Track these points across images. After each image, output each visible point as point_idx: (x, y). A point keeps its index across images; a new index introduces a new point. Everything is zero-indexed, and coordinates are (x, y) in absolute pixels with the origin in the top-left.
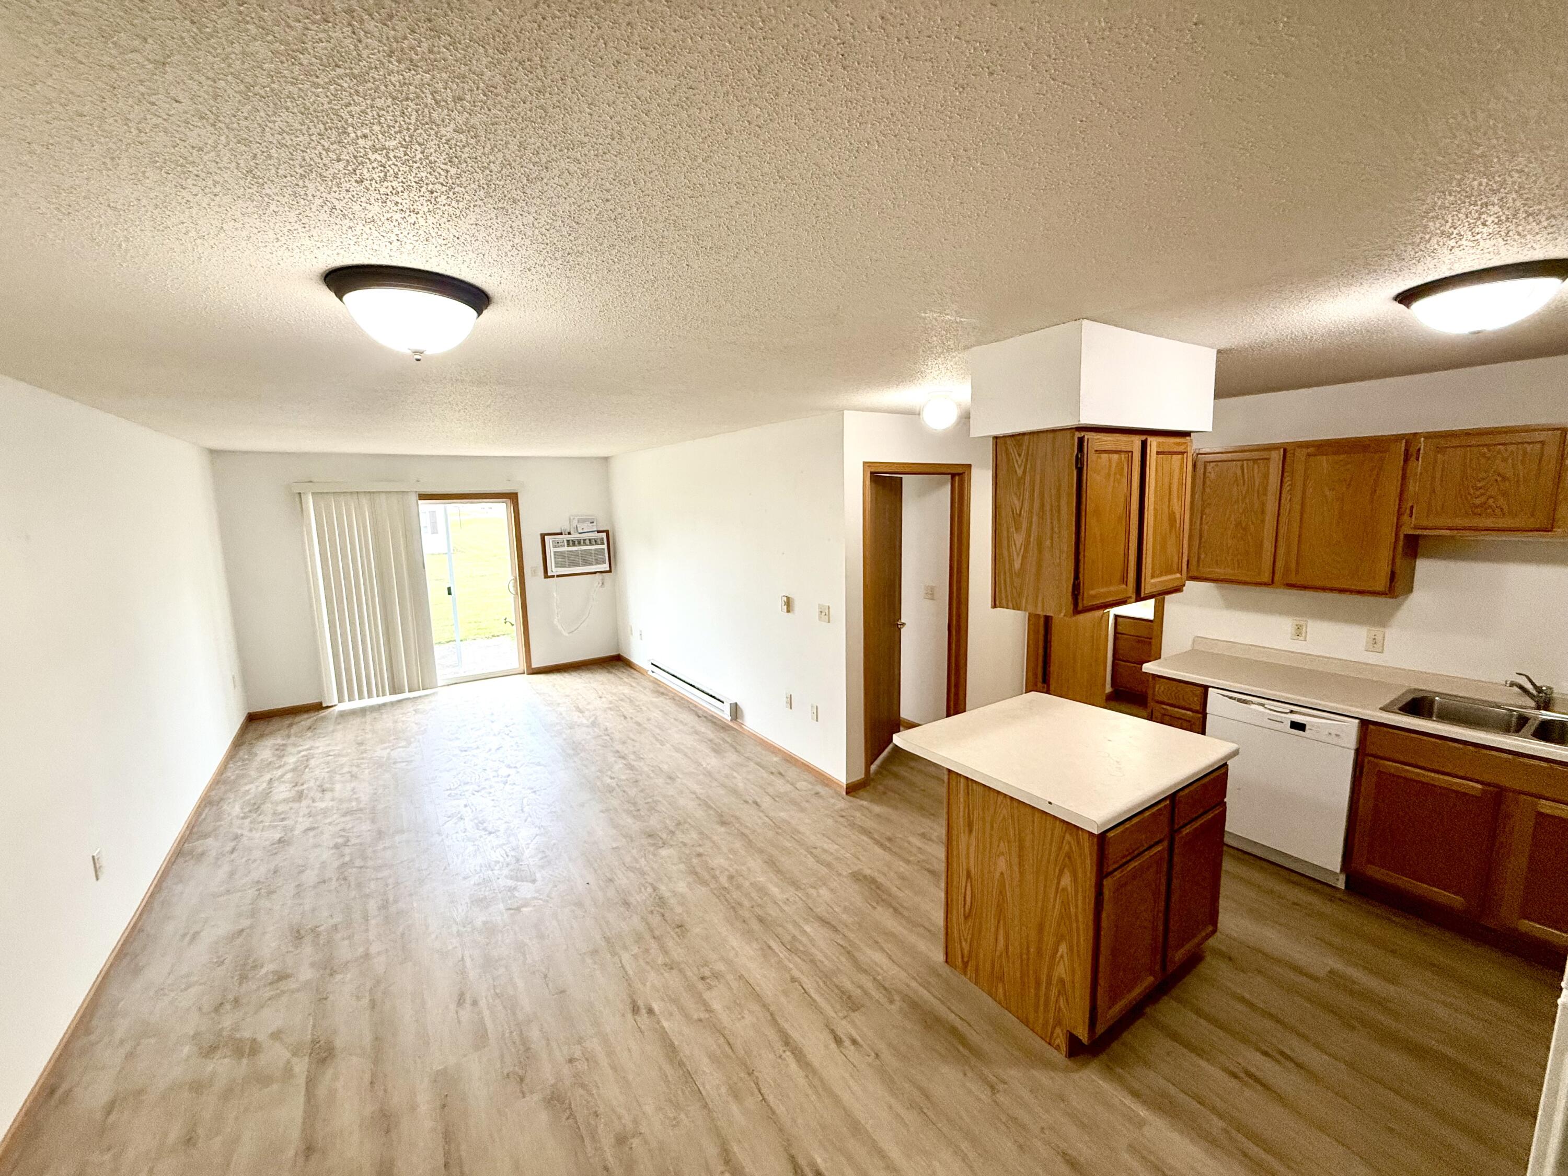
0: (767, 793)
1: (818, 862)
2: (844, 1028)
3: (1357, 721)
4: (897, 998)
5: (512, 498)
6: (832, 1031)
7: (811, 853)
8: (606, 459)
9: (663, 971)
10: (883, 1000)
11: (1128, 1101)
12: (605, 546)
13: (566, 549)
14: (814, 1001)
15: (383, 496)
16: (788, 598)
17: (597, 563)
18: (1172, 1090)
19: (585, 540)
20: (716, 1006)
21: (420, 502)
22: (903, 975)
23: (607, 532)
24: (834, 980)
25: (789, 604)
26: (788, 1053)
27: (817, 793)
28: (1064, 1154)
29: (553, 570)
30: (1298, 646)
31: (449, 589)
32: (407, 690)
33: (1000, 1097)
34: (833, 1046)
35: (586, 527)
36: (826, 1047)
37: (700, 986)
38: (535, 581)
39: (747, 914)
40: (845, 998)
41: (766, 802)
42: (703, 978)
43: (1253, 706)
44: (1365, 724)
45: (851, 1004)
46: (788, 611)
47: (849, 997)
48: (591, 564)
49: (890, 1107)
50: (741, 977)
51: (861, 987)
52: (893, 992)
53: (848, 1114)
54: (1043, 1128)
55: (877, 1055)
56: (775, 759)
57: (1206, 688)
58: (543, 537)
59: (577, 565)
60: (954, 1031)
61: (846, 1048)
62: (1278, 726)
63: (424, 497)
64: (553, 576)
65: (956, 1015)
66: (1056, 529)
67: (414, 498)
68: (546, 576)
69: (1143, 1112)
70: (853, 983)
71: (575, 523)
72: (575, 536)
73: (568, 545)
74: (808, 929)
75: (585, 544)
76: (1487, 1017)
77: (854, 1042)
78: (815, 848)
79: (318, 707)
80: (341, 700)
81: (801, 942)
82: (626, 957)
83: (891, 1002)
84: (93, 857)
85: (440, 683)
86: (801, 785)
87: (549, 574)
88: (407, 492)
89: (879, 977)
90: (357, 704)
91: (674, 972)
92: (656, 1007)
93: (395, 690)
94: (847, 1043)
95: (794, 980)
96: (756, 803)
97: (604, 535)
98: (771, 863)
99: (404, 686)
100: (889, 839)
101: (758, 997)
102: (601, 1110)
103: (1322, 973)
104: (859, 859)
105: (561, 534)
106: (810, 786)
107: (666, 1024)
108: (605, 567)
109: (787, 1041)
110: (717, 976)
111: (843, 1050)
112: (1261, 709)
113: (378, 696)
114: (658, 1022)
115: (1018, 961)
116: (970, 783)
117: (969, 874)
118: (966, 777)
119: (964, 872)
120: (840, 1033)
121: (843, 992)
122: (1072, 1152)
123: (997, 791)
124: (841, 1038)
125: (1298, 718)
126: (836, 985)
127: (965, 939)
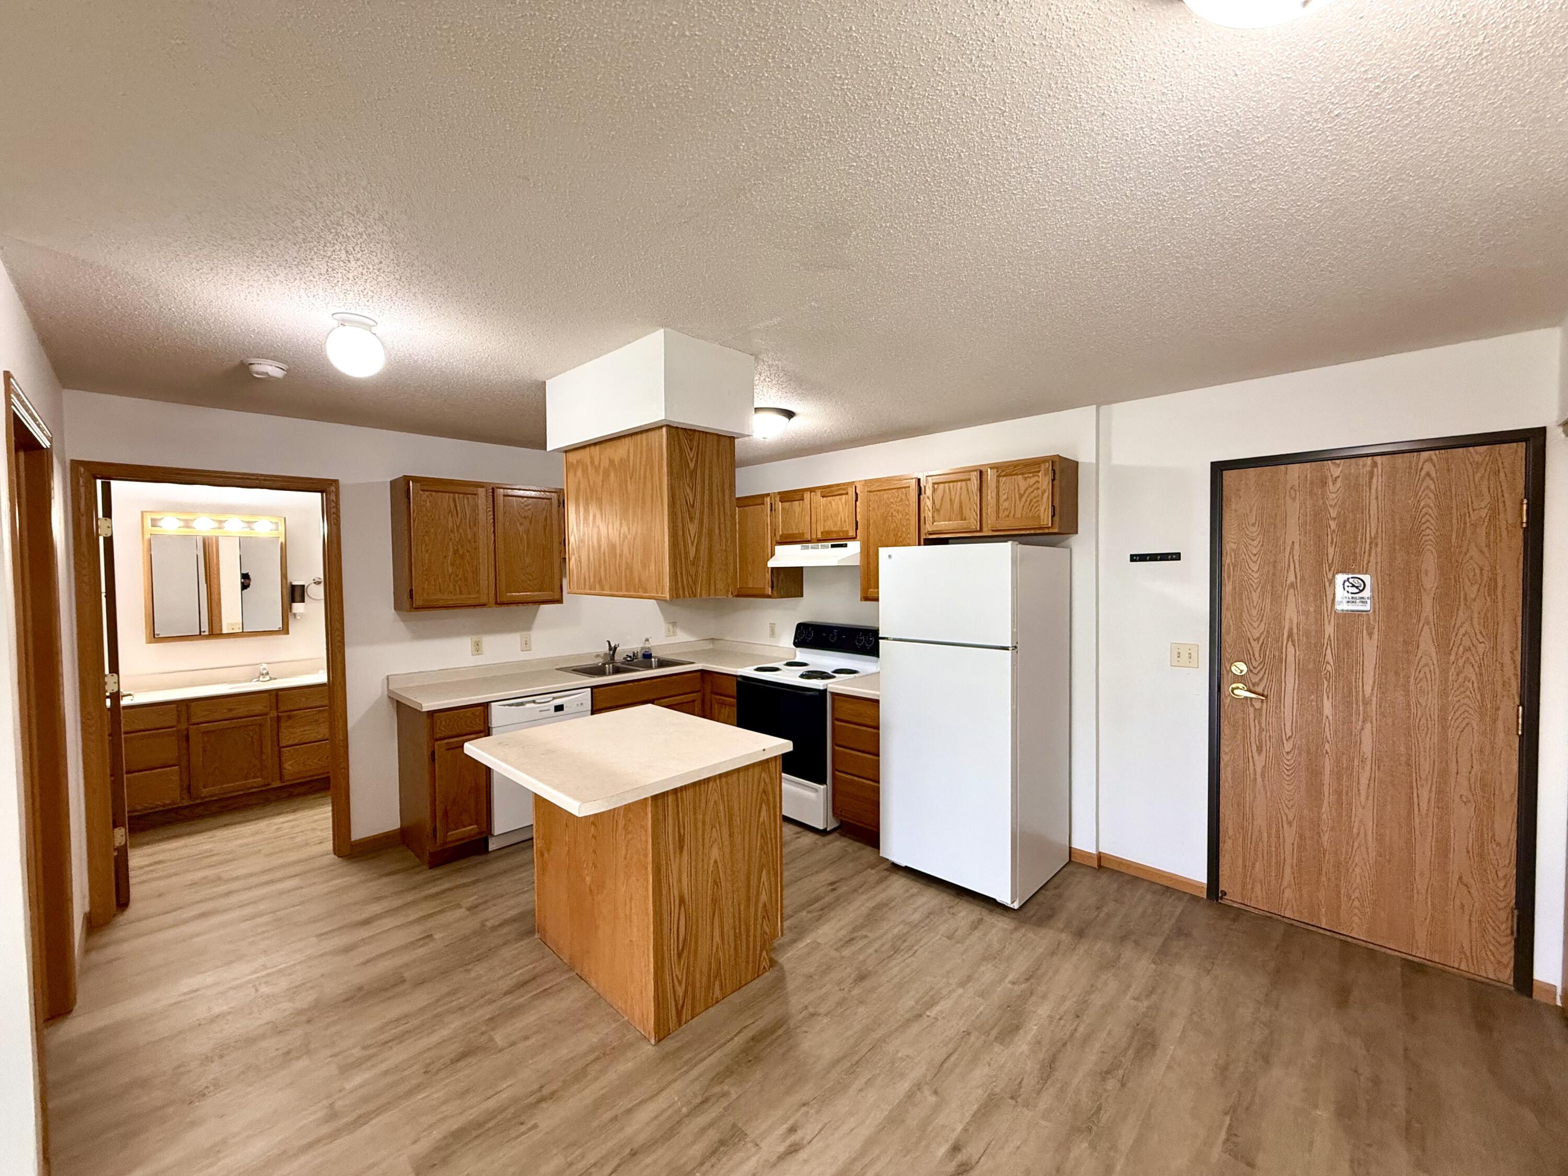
2: (771, 1145)
4: (717, 1089)
6: (782, 1158)
10: (725, 1102)
11: (801, 945)
22: (678, 1085)
28: (856, 980)
34: (802, 1155)
36: (806, 1161)
40: (722, 1149)
43: (528, 706)
44: (595, 688)
45: (732, 1139)
47: (720, 1144)
49: (861, 1090)
51: (702, 1131)
52: (706, 1095)
53: (880, 1130)
54: (840, 990)
55: (804, 1105)
57: (486, 706)
60: (755, 1039)
61: (803, 1139)
62: (545, 714)
65: (735, 1037)
70: (694, 1143)
77: (792, 1130)
83: (725, 1094)
89: (684, 1110)
94: (795, 1138)
111: (805, 1142)
112: (533, 705)
115: (732, 933)
116: (679, 795)
117: (682, 901)
118: (675, 791)
119: (677, 902)
120: (782, 1149)
121: (713, 1153)
122: (853, 976)
123: (708, 780)
124: (790, 1146)
125: (558, 702)
126: (702, 1164)
127: (680, 983)
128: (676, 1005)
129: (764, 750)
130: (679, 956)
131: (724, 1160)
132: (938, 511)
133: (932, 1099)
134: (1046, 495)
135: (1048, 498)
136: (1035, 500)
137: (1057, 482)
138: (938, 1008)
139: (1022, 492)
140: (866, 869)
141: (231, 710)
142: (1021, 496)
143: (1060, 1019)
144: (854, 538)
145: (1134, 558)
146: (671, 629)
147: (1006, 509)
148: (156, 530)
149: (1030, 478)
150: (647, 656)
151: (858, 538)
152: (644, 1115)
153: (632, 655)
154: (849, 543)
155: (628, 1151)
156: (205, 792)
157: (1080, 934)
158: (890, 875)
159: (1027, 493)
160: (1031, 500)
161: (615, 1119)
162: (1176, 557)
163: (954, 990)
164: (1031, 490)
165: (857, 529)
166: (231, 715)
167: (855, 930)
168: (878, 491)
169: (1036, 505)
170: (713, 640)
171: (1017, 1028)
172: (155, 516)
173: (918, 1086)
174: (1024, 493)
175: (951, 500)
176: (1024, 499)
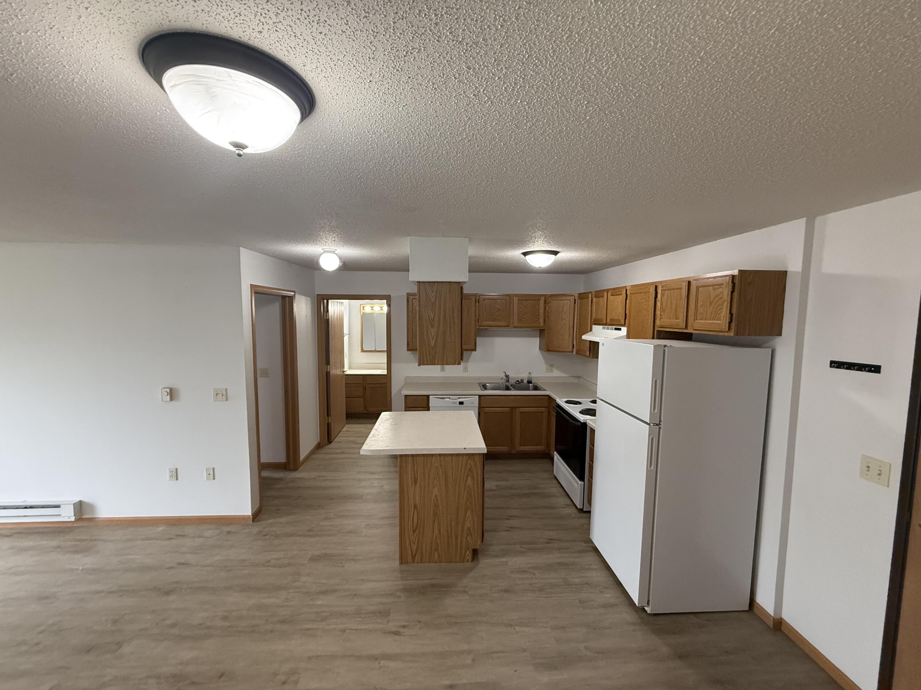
0: (184, 553)
1: (281, 567)
2: (392, 626)
3: (478, 396)
4: (399, 594)
6: (390, 633)
7: (270, 566)
10: (396, 600)
11: (498, 560)
14: (366, 629)
16: (171, 390)
18: (503, 547)
24: (363, 612)
26: (382, 662)
27: (229, 532)
28: (502, 590)
30: (443, 374)
33: (470, 593)
34: (397, 637)
36: (395, 641)
39: (269, 627)
40: (377, 614)
41: (190, 558)
43: (446, 399)
44: (480, 396)
45: (384, 614)
46: (171, 399)
47: (380, 612)
49: (445, 634)
51: (380, 603)
52: (395, 593)
54: (490, 590)
55: (418, 622)
56: (161, 529)
57: (428, 396)
60: (432, 586)
61: (404, 632)
62: (455, 405)
65: (427, 579)
66: (452, 326)
69: (504, 560)
70: (373, 605)
74: (319, 602)
76: (528, 478)
77: (404, 627)
78: (269, 561)
81: (323, 612)
83: (399, 597)
86: (208, 533)
89: (383, 593)
94: (402, 630)
95: (344, 631)
96: (180, 564)
98: (245, 589)
100: (310, 531)
101: (334, 657)
103: (494, 488)
104: (304, 550)
106: (218, 531)
109: (375, 658)
110: (292, 673)
111: (403, 634)
112: (448, 400)
115: (446, 534)
116: (415, 458)
117: (415, 506)
118: (413, 455)
119: (413, 507)
120: (394, 629)
121: (374, 613)
122: (503, 588)
123: (433, 455)
124: (397, 631)
125: (461, 400)
126: (367, 614)
127: (414, 543)
128: (412, 552)
129: (465, 448)
130: (414, 531)
131: (375, 618)
132: (664, 311)
133: (469, 661)
134: (726, 304)
135: (727, 307)
136: (719, 308)
137: (735, 293)
138: (524, 629)
139: (712, 300)
140: (582, 541)
141: (378, 381)
142: (711, 304)
143: (588, 685)
144: (624, 325)
145: (836, 365)
146: (549, 368)
147: (701, 313)
148: (364, 311)
149: (718, 289)
150: (529, 382)
151: (626, 325)
152: (371, 585)
153: (520, 381)
154: (622, 328)
155: (354, 593)
156: (370, 409)
157: (682, 656)
158: (592, 551)
159: (715, 301)
160: (717, 308)
161: (363, 580)
162: (876, 369)
163: (546, 627)
164: (718, 298)
165: (625, 319)
166: (378, 382)
167: (531, 568)
168: (637, 293)
169: (719, 312)
170: (579, 377)
171: (556, 668)
172: (364, 306)
173: (469, 652)
174: (713, 301)
175: (671, 303)
176: (713, 305)
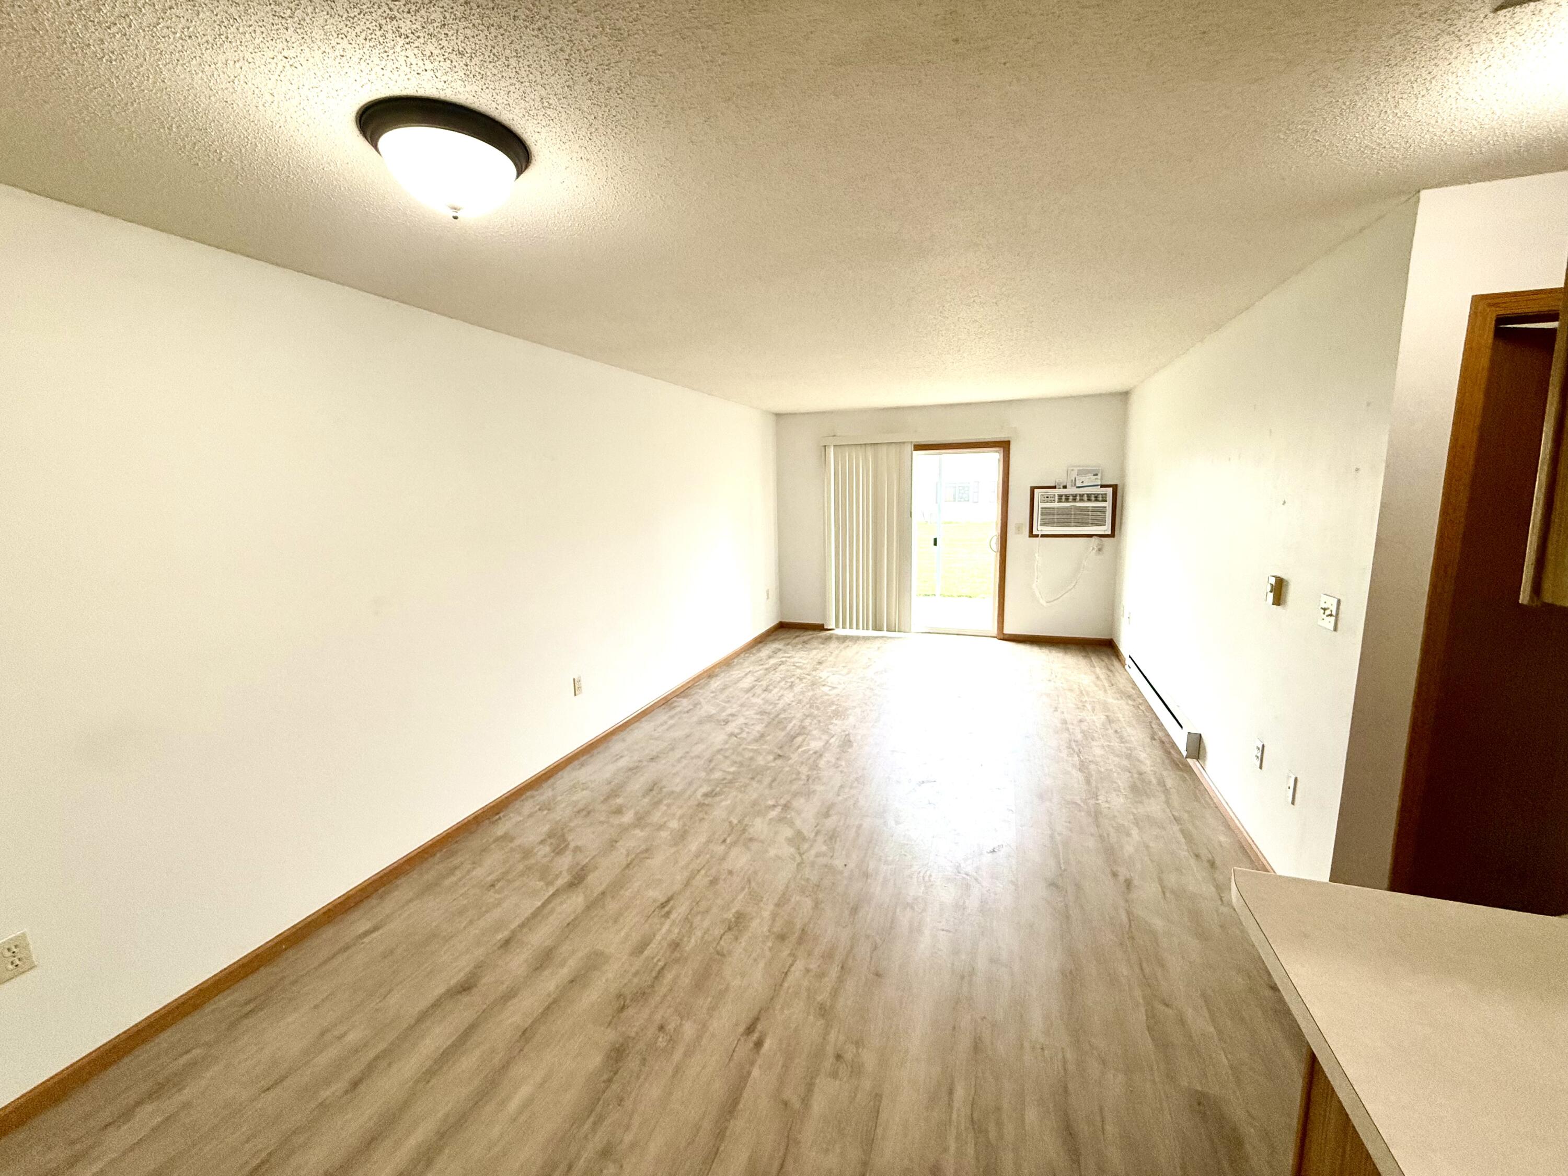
0: (1161, 880)
1: (1149, 1029)
5: (1004, 446)
7: (1150, 1006)
8: (1124, 396)
9: (812, 1010)
12: (1108, 505)
13: (1056, 505)
15: (884, 448)
17: (1094, 524)
19: (1081, 496)
20: (818, 1105)
21: (915, 453)
23: (1115, 488)
25: (1279, 590)
29: (1039, 529)
31: (935, 540)
32: (885, 629)
35: (1088, 480)
37: (828, 1063)
38: (1018, 540)
41: (1146, 890)
42: (839, 1057)
48: (1086, 525)
50: (878, 1097)
58: (1032, 490)
59: (1068, 525)
63: (919, 447)
64: (1037, 536)
67: (909, 448)
68: (1031, 535)
71: (1074, 474)
72: (1071, 490)
73: (1060, 501)
75: (1082, 500)
78: (1168, 1004)
79: (821, 628)
80: (837, 626)
81: (1000, 1124)
82: (799, 965)
84: (574, 679)
85: (914, 628)
87: (1034, 533)
88: (904, 443)
90: (847, 632)
91: (821, 1022)
92: (767, 1045)
93: (877, 627)
96: (1129, 884)
97: (1109, 491)
99: (883, 625)
101: (869, 1143)
102: (628, 1104)
105: (1055, 487)
107: (756, 1072)
108: (1106, 529)
110: (857, 1070)
113: (863, 629)
114: (752, 1063)
